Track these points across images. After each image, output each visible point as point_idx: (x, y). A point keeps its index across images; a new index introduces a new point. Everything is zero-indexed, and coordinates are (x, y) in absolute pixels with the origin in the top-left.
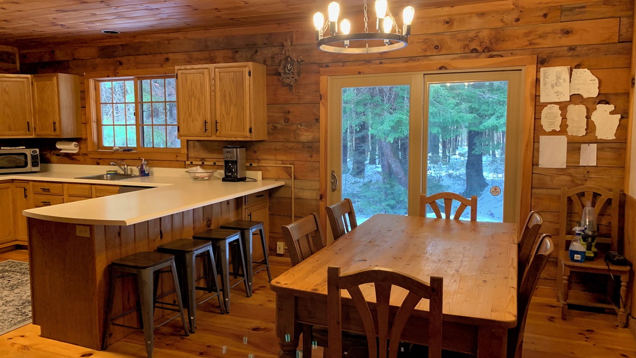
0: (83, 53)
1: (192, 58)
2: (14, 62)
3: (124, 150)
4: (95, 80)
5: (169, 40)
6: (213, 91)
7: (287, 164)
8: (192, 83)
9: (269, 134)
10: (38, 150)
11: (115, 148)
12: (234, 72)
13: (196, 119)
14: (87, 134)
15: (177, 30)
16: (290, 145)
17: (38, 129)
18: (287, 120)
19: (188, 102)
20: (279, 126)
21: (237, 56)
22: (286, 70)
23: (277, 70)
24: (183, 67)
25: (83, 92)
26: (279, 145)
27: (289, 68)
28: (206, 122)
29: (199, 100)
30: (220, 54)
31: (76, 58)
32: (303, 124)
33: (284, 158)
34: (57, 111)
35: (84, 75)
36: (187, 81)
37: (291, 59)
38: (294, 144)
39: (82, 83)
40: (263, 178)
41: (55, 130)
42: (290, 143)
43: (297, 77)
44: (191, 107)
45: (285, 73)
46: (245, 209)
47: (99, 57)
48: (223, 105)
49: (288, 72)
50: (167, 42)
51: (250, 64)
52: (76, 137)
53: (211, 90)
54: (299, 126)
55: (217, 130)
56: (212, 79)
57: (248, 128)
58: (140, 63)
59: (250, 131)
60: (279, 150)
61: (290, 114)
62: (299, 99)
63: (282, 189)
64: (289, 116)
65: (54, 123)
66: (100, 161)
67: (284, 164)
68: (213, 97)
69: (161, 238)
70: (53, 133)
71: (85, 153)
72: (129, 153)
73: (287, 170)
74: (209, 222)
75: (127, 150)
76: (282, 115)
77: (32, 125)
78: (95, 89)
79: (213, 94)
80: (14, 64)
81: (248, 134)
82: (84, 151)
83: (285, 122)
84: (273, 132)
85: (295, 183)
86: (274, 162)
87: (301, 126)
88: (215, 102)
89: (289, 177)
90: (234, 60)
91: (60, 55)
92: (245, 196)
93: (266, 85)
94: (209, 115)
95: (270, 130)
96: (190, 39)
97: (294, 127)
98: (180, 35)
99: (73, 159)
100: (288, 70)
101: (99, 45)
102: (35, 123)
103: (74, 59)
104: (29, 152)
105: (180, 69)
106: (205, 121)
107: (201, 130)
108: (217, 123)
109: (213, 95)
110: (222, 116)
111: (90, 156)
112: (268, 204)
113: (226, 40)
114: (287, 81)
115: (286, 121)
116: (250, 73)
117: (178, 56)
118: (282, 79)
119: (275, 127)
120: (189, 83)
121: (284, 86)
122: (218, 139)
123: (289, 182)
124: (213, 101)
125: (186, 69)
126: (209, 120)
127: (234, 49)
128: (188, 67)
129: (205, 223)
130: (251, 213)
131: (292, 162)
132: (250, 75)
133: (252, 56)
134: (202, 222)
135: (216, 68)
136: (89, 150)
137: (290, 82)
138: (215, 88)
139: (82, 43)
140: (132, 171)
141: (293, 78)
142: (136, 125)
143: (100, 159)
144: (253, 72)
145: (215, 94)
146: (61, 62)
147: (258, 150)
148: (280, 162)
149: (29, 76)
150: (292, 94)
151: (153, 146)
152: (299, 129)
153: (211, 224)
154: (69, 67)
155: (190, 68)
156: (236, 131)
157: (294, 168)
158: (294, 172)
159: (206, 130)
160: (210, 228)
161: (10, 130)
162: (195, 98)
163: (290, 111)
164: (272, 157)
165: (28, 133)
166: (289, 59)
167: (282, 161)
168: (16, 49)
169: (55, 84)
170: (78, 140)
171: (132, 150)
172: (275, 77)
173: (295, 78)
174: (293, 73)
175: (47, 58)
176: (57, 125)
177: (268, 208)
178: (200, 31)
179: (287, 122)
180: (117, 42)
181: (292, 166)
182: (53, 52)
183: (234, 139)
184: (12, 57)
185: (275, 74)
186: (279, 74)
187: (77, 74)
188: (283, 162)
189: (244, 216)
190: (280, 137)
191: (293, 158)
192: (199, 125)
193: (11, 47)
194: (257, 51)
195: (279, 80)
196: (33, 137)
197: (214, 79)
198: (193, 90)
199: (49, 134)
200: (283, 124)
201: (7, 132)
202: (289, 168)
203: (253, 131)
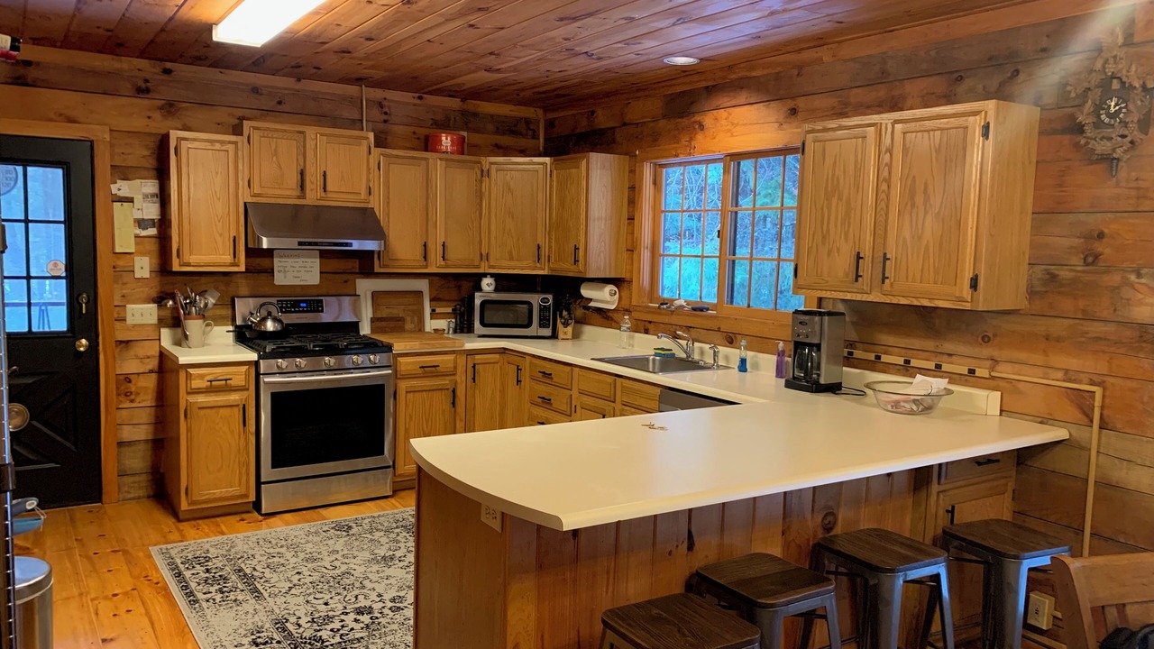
0: (641, 110)
1: (846, 104)
2: (535, 136)
3: (694, 309)
4: (655, 164)
5: (800, 68)
6: (884, 180)
7: (1080, 382)
8: (835, 163)
9: (1032, 293)
10: (550, 297)
11: (678, 303)
12: (941, 129)
13: (838, 250)
14: (632, 272)
15: (819, 40)
16: (1096, 329)
17: (552, 260)
18: (1092, 258)
19: (822, 209)
20: (1064, 274)
21: (961, 89)
22: (1103, 117)
23: (1072, 117)
24: (819, 126)
25: (632, 188)
26: (1058, 327)
27: (1113, 110)
28: (859, 257)
29: (848, 202)
30: (913, 88)
31: (627, 121)
32: (1144, 271)
33: (1073, 363)
34: (583, 227)
35: (636, 155)
36: (824, 159)
37: (1123, 83)
38: (1110, 328)
39: (632, 171)
40: (1001, 411)
41: (576, 261)
42: (1095, 324)
43: (1137, 135)
44: (828, 223)
45: (1098, 124)
46: (939, 493)
47: (664, 117)
48: (907, 217)
49: (1107, 120)
50: (795, 72)
51: (990, 105)
52: (613, 275)
53: (881, 179)
54: (1133, 278)
55: (884, 278)
56: (884, 149)
57: (968, 275)
58: (738, 124)
59: (974, 284)
60: (1059, 340)
61: (1104, 240)
62: (1138, 198)
63: (1058, 448)
64: (1099, 247)
65: (576, 249)
66: (650, 327)
67: (1070, 381)
68: (883, 196)
69: (691, 547)
70: (573, 267)
71: (626, 307)
72: (701, 316)
73: (1082, 402)
74: (830, 518)
75: (699, 309)
76: (1076, 242)
77: (545, 252)
78: (655, 183)
79: (884, 187)
80: (534, 141)
81: (966, 292)
82: (625, 304)
83: (1086, 263)
84: (1044, 289)
85: (1103, 439)
86: (1040, 371)
87: (1139, 275)
88: (887, 207)
89: (1086, 420)
90: (950, 99)
91: (603, 119)
92: (940, 465)
93: (1034, 160)
94: (869, 238)
95: (1036, 282)
96: (846, 61)
97: (1116, 278)
98: (825, 54)
99: (608, 318)
100: (1109, 115)
101: (666, 93)
102: (550, 247)
103: (625, 124)
104: (535, 299)
105: (813, 131)
106: (858, 253)
107: (847, 275)
108: (885, 259)
109: (883, 191)
110: (901, 242)
111: (636, 315)
112: (1011, 485)
113: (933, 53)
114: (1103, 147)
115: (1090, 259)
116: (986, 128)
117: (818, 102)
118: (1087, 143)
119: (1053, 277)
120: (829, 161)
121: (1092, 163)
122: (887, 300)
123: (1081, 434)
124: (883, 204)
125: (826, 130)
126: (867, 253)
127: (952, 73)
128: (832, 124)
129: (819, 519)
130: (953, 507)
131: (1096, 379)
132: (986, 134)
133: (1002, 84)
134: (809, 516)
135: (897, 122)
136: (634, 302)
137: (1114, 150)
138: (890, 173)
139: (638, 90)
140: (702, 352)
141: (1124, 136)
142: (720, 257)
143: (650, 322)
144: (996, 126)
145: (889, 187)
146: (602, 132)
147: (995, 335)
148: (1060, 375)
149: (547, 160)
150: (1117, 185)
151: (749, 306)
152: (1132, 286)
153: (835, 522)
154: (614, 142)
155: (835, 126)
156: (936, 283)
157: (1104, 396)
158: (1102, 408)
159: (858, 276)
160: (831, 534)
161: (511, 258)
162: (840, 199)
163: (1106, 231)
164: (1037, 358)
165: (538, 265)
166: (1116, 85)
167: (1067, 371)
168: (540, 112)
169: (584, 173)
170: (617, 282)
171: (708, 309)
172: (1066, 139)
173: (1129, 139)
174: (1125, 124)
175: (583, 126)
176: (581, 252)
177: (1009, 495)
178: (872, 38)
179: (1093, 263)
180: (698, 82)
181: (1098, 390)
182: (593, 112)
183: (926, 303)
184: (532, 127)
185: (1064, 131)
186: (1080, 129)
187: (626, 154)
188: (1068, 375)
189: (933, 511)
190: (1066, 304)
191: (1102, 367)
192: (843, 263)
193: (532, 109)
194: (1017, 72)
195: (1077, 146)
196: (545, 272)
197: (890, 151)
198: (838, 179)
199: (568, 269)
200: (1079, 268)
201: (505, 263)
202: (1086, 395)
203: (981, 283)
